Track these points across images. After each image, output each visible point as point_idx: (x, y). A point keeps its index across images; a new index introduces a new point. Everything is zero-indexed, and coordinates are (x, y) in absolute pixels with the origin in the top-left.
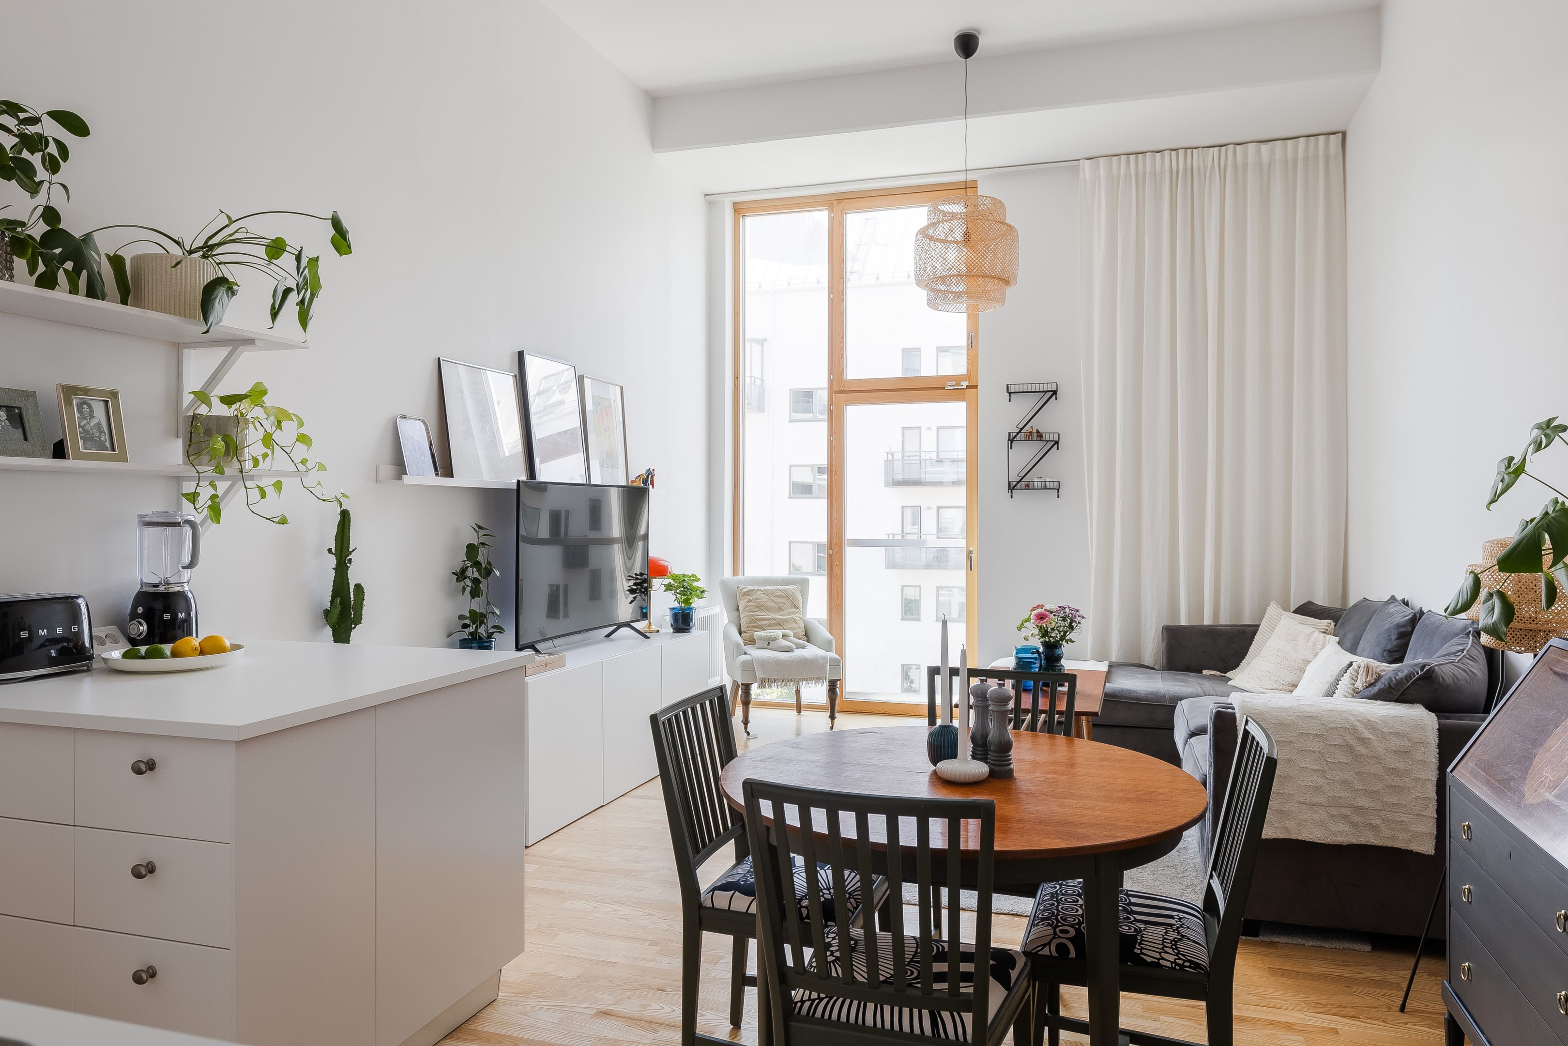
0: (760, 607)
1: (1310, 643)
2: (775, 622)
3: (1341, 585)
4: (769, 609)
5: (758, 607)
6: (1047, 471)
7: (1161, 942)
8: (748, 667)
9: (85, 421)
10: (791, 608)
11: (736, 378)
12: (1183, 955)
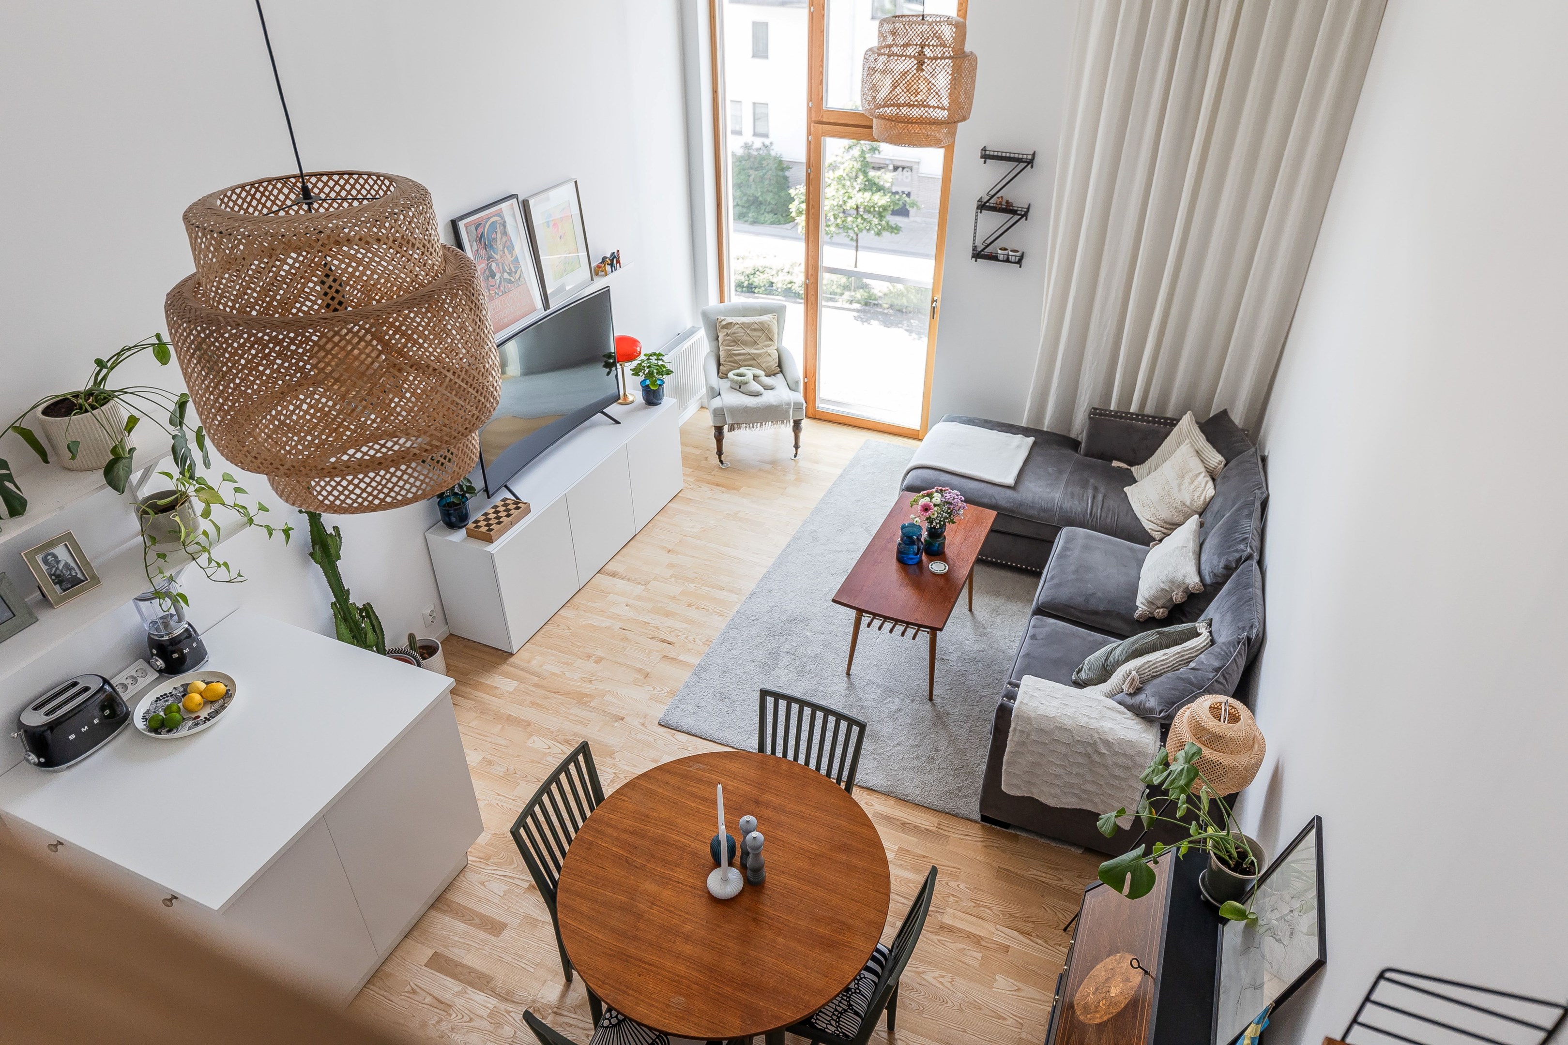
0: (736, 342)
1: (1193, 486)
2: (749, 357)
3: (1266, 388)
4: (745, 343)
5: (735, 341)
6: (1011, 241)
7: (830, 1014)
8: (719, 413)
9: (54, 569)
10: (766, 341)
11: (715, 92)
12: (841, 1028)
